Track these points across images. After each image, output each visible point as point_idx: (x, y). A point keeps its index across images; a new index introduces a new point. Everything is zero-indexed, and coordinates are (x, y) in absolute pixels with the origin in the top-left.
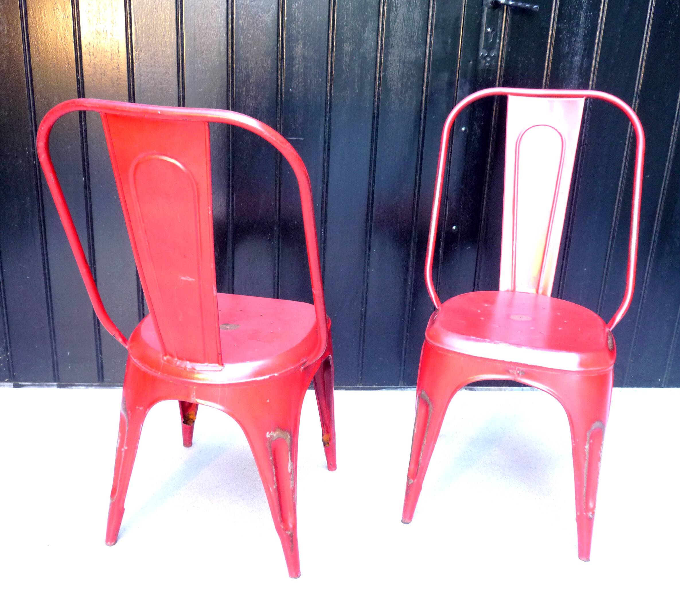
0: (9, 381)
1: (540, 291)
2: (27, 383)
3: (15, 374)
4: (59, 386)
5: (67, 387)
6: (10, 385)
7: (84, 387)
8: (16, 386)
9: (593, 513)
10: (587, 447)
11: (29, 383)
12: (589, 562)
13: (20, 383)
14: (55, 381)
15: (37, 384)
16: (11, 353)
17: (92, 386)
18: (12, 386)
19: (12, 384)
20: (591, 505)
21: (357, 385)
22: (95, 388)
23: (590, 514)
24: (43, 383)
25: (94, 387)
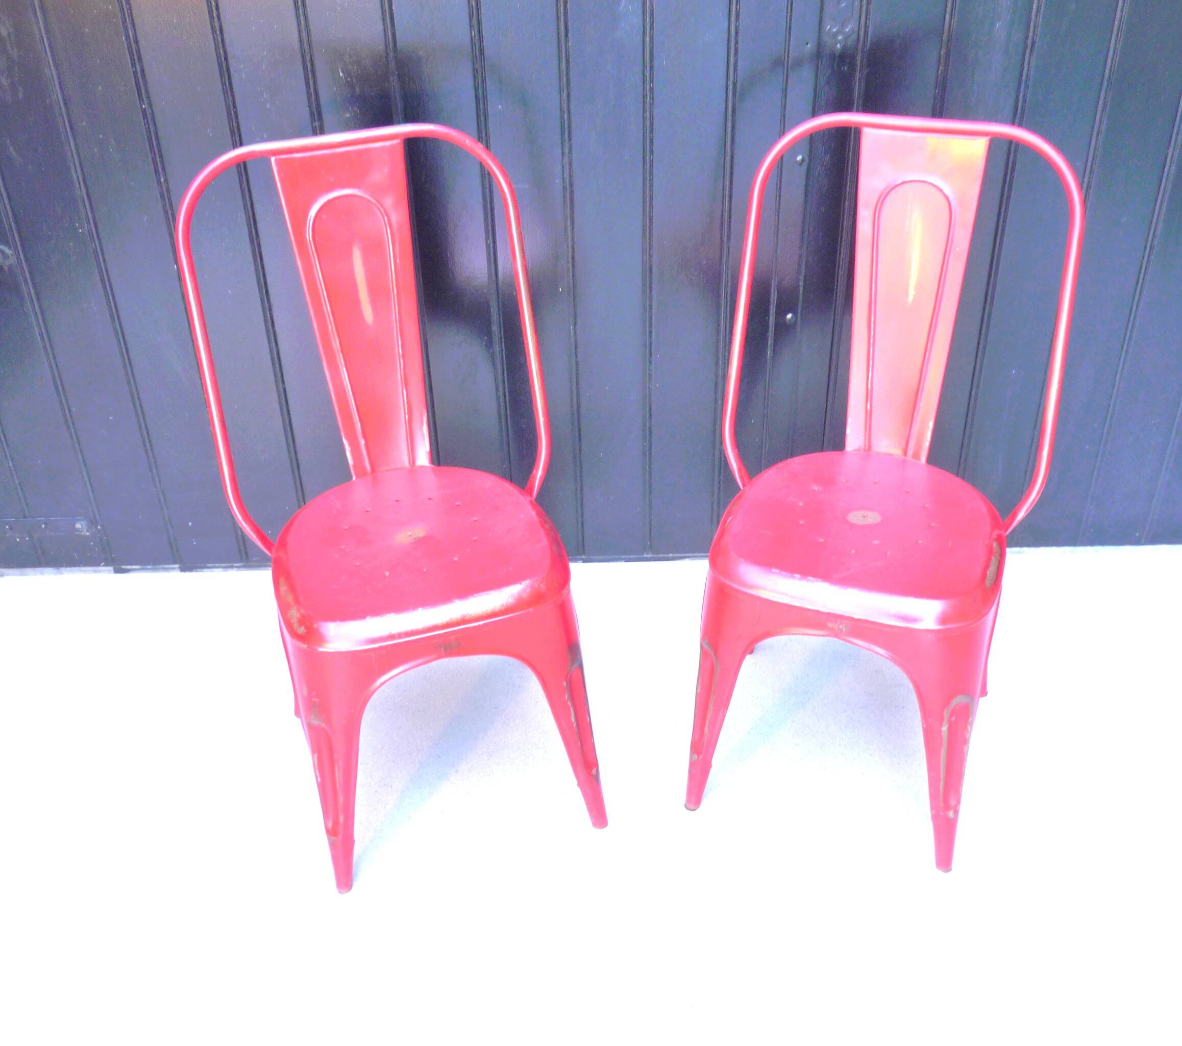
0: (106, 565)
1: (910, 452)
2: (134, 567)
3: (113, 556)
4: (183, 569)
5: (194, 570)
6: (110, 571)
7: (220, 570)
8: (118, 571)
9: (956, 812)
10: (945, 728)
11: (137, 567)
12: (950, 873)
13: (124, 567)
14: (175, 563)
15: (149, 567)
16: (102, 526)
17: (232, 567)
18: (113, 572)
19: (111, 568)
20: (953, 803)
21: (643, 555)
22: (238, 570)
23: (951, 814)
24: (158, 566)
25: (235, 569)
